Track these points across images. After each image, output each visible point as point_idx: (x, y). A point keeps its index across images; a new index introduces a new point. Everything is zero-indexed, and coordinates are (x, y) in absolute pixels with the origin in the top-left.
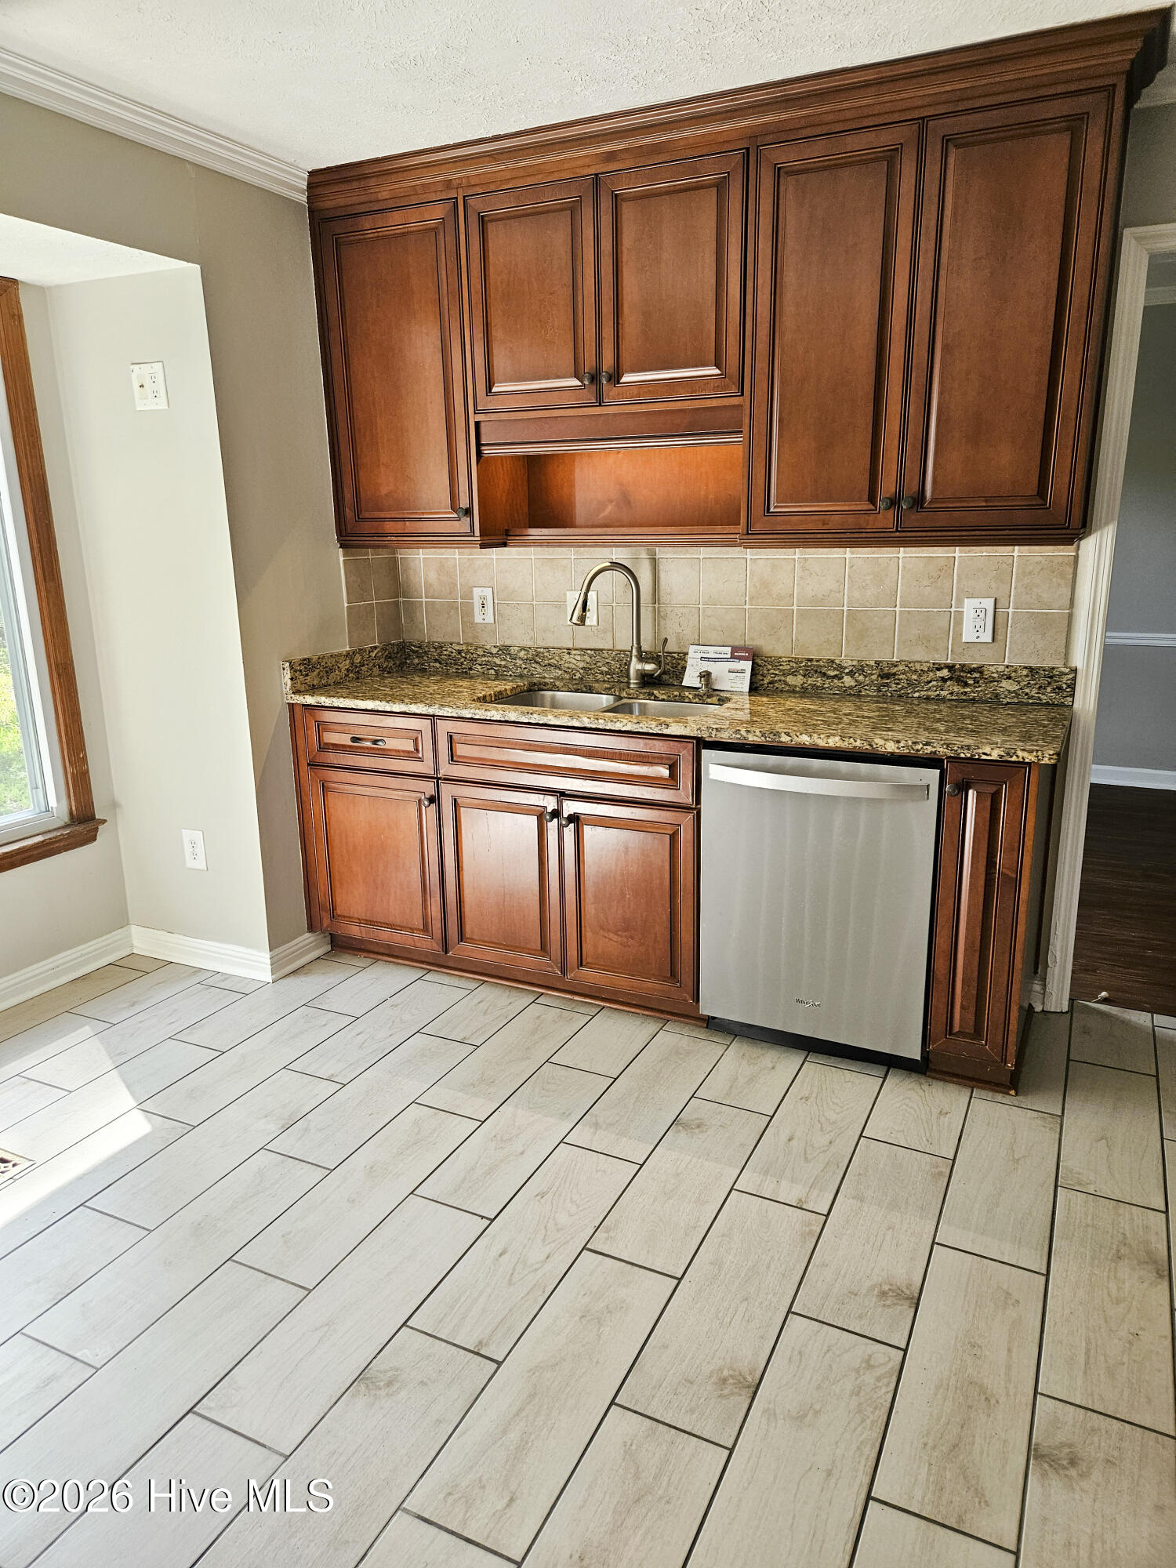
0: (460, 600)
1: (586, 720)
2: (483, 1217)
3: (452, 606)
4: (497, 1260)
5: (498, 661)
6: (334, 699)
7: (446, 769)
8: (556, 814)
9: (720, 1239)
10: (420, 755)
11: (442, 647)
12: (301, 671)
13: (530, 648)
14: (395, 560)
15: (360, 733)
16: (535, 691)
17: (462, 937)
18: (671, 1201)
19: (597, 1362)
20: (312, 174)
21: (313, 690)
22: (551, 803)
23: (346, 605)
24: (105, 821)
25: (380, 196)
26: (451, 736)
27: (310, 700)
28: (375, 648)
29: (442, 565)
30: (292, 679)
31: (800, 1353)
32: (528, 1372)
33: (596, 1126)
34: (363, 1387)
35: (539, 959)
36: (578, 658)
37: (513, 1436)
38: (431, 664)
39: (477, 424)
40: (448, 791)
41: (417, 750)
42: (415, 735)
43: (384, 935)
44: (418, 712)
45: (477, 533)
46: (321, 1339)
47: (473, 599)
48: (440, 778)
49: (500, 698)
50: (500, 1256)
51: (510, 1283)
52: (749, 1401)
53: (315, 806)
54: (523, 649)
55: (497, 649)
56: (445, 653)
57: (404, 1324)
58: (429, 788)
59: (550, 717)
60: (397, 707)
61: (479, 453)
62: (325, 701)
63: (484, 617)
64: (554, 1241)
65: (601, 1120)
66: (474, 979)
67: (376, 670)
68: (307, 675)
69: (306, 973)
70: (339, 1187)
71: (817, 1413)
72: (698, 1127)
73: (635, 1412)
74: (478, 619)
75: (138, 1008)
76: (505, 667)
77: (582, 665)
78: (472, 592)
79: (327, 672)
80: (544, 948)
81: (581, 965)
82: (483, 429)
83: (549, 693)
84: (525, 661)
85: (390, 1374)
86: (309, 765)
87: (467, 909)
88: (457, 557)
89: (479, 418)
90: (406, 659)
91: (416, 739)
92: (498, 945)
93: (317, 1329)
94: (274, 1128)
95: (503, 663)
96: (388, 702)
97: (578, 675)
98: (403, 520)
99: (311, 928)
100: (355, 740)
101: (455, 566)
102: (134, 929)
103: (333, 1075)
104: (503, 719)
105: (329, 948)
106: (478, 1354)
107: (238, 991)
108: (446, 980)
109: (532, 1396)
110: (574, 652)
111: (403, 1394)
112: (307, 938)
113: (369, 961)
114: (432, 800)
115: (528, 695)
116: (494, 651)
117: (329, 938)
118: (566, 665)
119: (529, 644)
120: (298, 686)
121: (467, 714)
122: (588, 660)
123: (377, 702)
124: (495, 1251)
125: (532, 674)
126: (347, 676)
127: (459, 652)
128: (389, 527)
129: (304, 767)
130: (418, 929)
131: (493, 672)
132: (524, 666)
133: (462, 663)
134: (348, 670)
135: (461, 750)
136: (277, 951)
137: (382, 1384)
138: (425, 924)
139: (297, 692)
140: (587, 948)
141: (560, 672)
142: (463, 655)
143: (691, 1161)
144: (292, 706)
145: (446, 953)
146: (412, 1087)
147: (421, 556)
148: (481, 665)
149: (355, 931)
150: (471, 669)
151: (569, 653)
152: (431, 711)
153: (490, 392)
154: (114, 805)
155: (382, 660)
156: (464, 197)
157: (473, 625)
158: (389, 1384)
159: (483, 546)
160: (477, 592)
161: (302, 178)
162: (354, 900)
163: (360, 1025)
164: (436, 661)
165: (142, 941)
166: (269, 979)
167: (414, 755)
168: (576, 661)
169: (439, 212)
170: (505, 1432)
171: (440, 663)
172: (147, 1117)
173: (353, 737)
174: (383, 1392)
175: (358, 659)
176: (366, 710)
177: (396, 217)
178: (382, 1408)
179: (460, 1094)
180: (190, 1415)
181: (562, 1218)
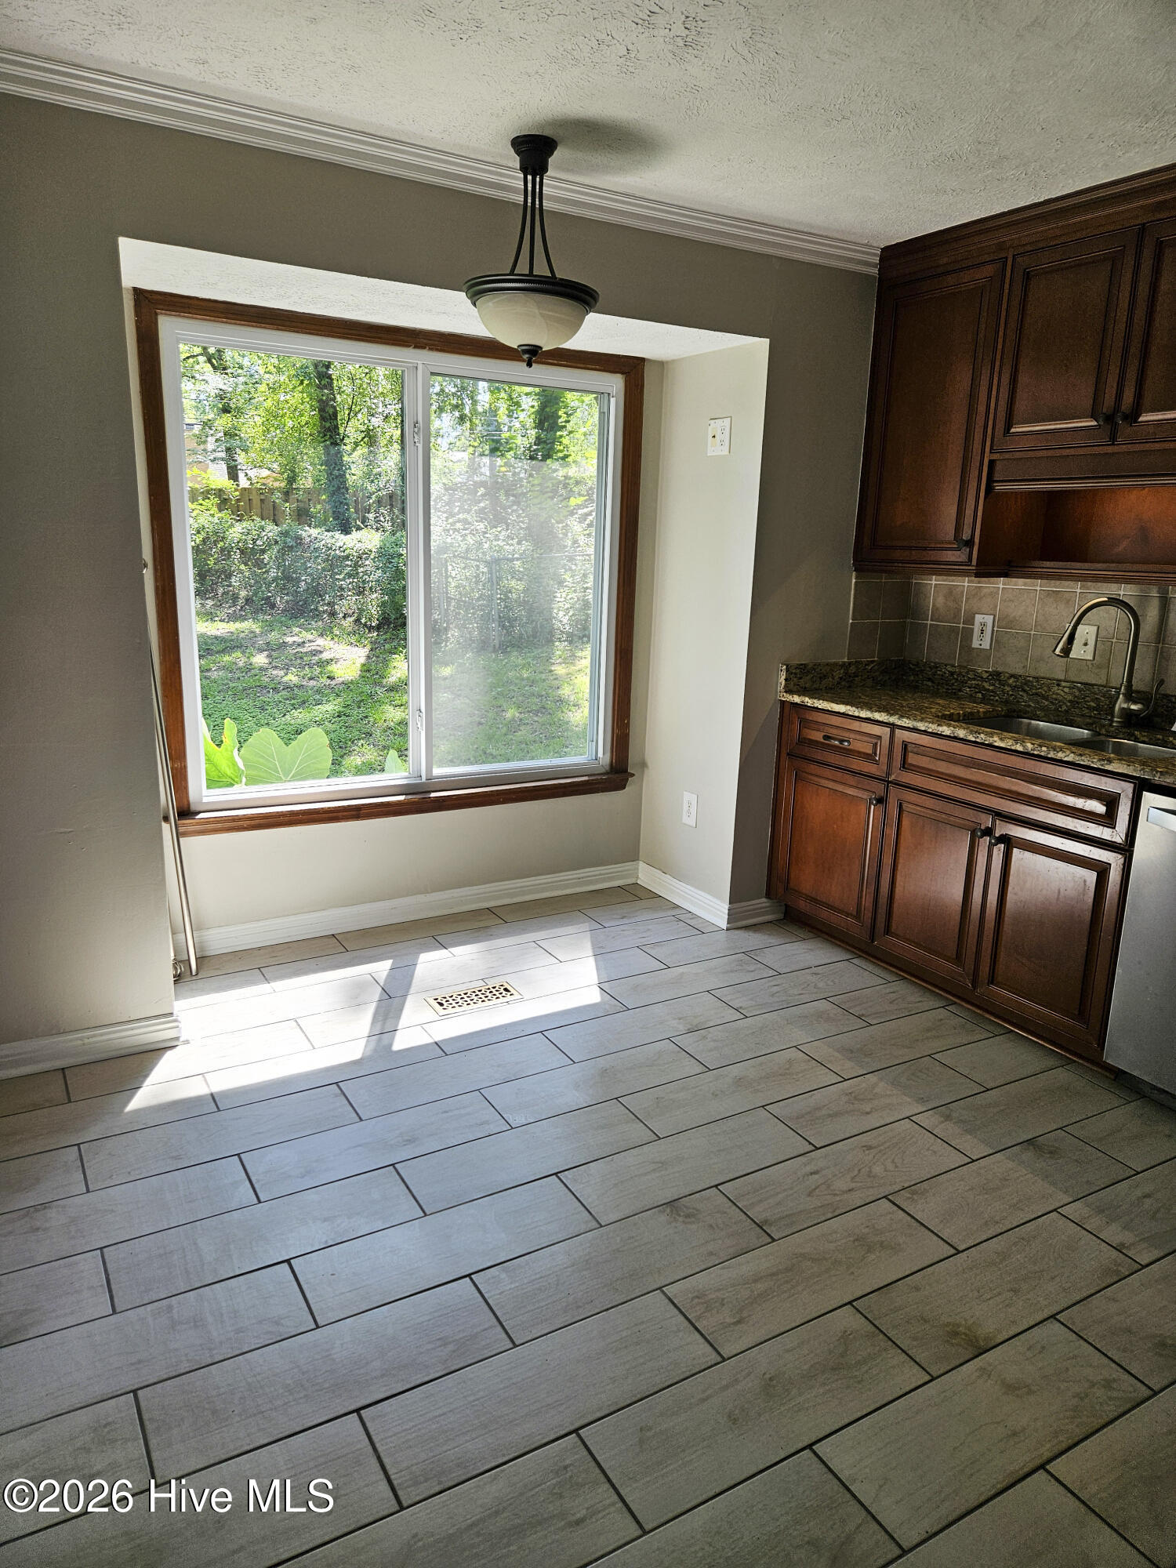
0: (961, 625)
1: (1029, 746)
2: (810, 1143)
3: (954, 630)
4: (808, 1175)
5: (986, 685)
6: (815, 701)
7: (896, 775)
8: (988, 832)
9: (1017, 1240)
10: (877, 759)
11: (937, 667)
12: (795, 674)
13: (1020, 676)
14: (909, 584)
15: (833, 732)
16: (1014, 717)
17: (888, 930)
18: (986, 1196)
19: (853, 1273)
20: (885, 250)
21: (803, 692)
22: (987, 821)
23: (851, 621)
24: (633, 775)
25: (941, 262)
26: (906, 745)
27: (797, 699)
28: (872, 662)
29: (951, 590)
30: (786, 680)
31: (1043, 1348)
32: (794, 1254)
33: (948, 1118)
34: (668, 1210)
35: (954, 967)
36: (1066, 690)
37: (760, 1287)
38: (925, 682)
39: (992, 463)
40: (894, 795)
41: (876, 754)
42: (874, 741)
43: (824, 914)
44: (881, 719)
45: (974, 562)
46: (654, 1170)
47: (973, 625)
48: (891, 782)
49: (968, 720)
50: (811, 1174)
51: (810, 1194)
52: (971, 1356)
53: (787, 789)
54: (1012, 676)
55: (988, 675)
56: (939, 672)
57: (716, 1186)
58: (879, 789)
59: (996, 738)
60: (864, 714)
61: (989, 489)
62: (808, 701)
63: (981, 642)
64: (861, 1182)
65: (954, 1115)
66: (897, 974)
67: (869, 682)
68: (801, 678)
69: (755, 931)
70: (711, 1082)
71: (1030, 1392)
72: (1051, 1152)
73: (866, 1317)
74: (975, 644)
75: (626, 921)
76: (992, 691)
77: (1070, 697)
78: (974, 618)
79: (820, 678)
80: (958, 958)
81: (992, 983)
82: (999, 467)
83: (1026, 721)
84: (1014, 688)
85: (691, 1210)
86: (788, 754)
87: (895, 905)
88: (966, 584)
89: (995, 457)
90: (903, 675)
91: (876, 744)
92: (918, 945)
93: (654, 1163)
94: (682, 1028)
95: (991, 688)
96: (857, 708)
97: (1064, 708)
98: (910, 548)
99: (768, 895)
100: (826, 737)
101: (963, 592)
102: (642, 865)
103: (741, 1008)
104: (952, 735)
105: (781, 916)
106: (761, 1228)
107: (697, 928)
108: (871, 967)
109: (788, 1270)
110: (1063, 684)
111: (694, 1227)
112: (763, 902)
113: (811, 935)
114: (880, 801)
115: (1005, 719)
116: (985, 675)
117: (783, 908)
118: (1054, 696)
119: (1020, 672)
120: (791, 686)
121: (921, 726)
122: (1077, 694)
123: (849, 707)
124: (808, 1169)
125: (1018, 702)
126: (839, 683)
127: (952, 674)
128: (897, 554)
129: (784, 755)
130: (852, 915)
131: (980, 695)
132: (1011, 693)
133: (953, 684)
134: (841, 678)
135: (912, 759)
136: (735, 905)
137: (682, 1214)
138: (859, 911)
139: (788, 691)
140: (1001, 967)
141: (1046, 703)
142: (955, 676)
143: (1026, 1175)
144: (783, 703)
145: (873, 942)
146: (799, 1036)
147: (934, 582)
148: (969, 688)
149: (803, 905)
150: (960, 690)
151: (1058, 685)
152: (893, 719)
153: (1008, 433)
154: (643, 765)
155: (877, 674)
156: (1014, 256)
157: (970, 649)
158: (688, 1216)
159: (978, 575)
160: (979, 618)
161: (875, 255)
162: (806, 879)
163: (779, 980)
164: (929, 680)
165: (646, 875)
166: (724, 925)
167: (870, 757)
168: (1063, 693)
169: (989, 270)
170: (755, 1281)
171: (933, 682)
172: (601, 992)
173: (825, 736)
174: (681, 1219)
175: (852, 669)
176: (839, 713)
177: (951, 280)
178: (676, 1227)
179: (836, 1054)
180: (554, 1176)
181: (878, 1169)
